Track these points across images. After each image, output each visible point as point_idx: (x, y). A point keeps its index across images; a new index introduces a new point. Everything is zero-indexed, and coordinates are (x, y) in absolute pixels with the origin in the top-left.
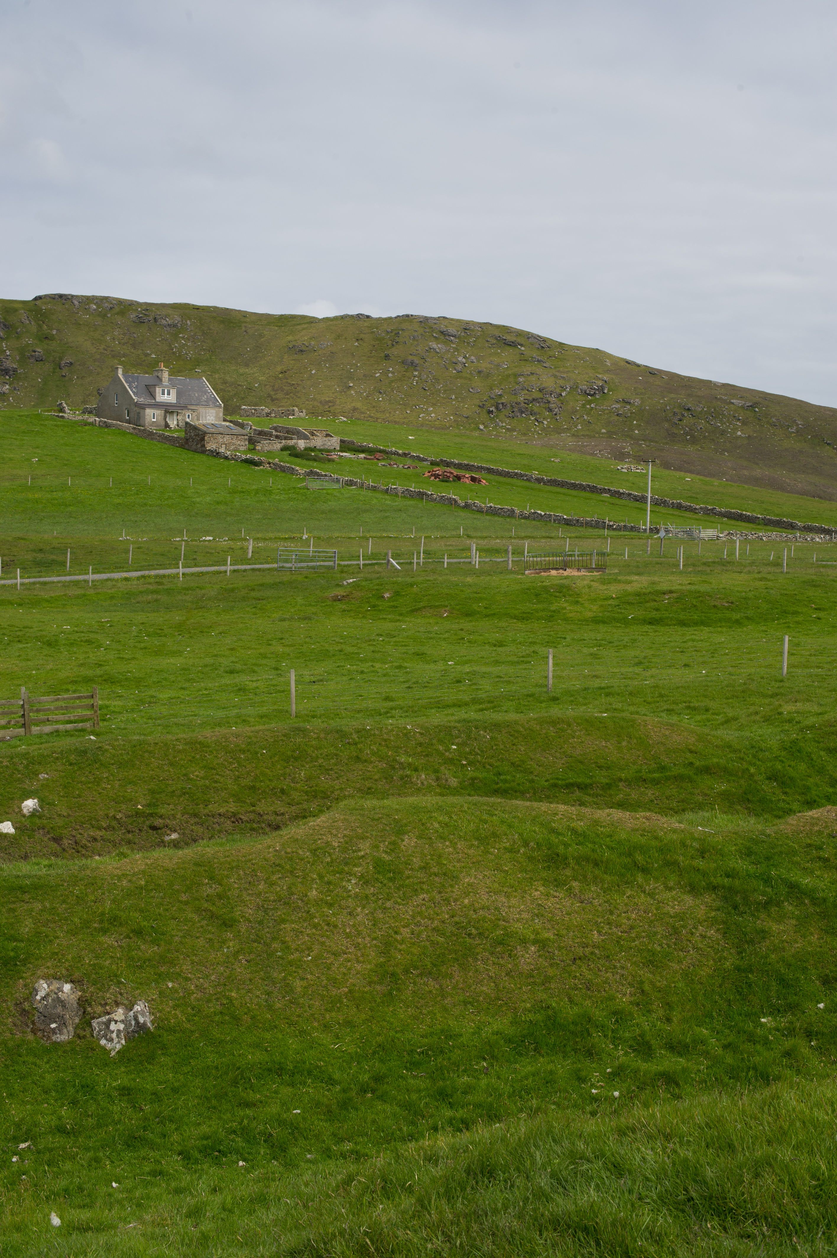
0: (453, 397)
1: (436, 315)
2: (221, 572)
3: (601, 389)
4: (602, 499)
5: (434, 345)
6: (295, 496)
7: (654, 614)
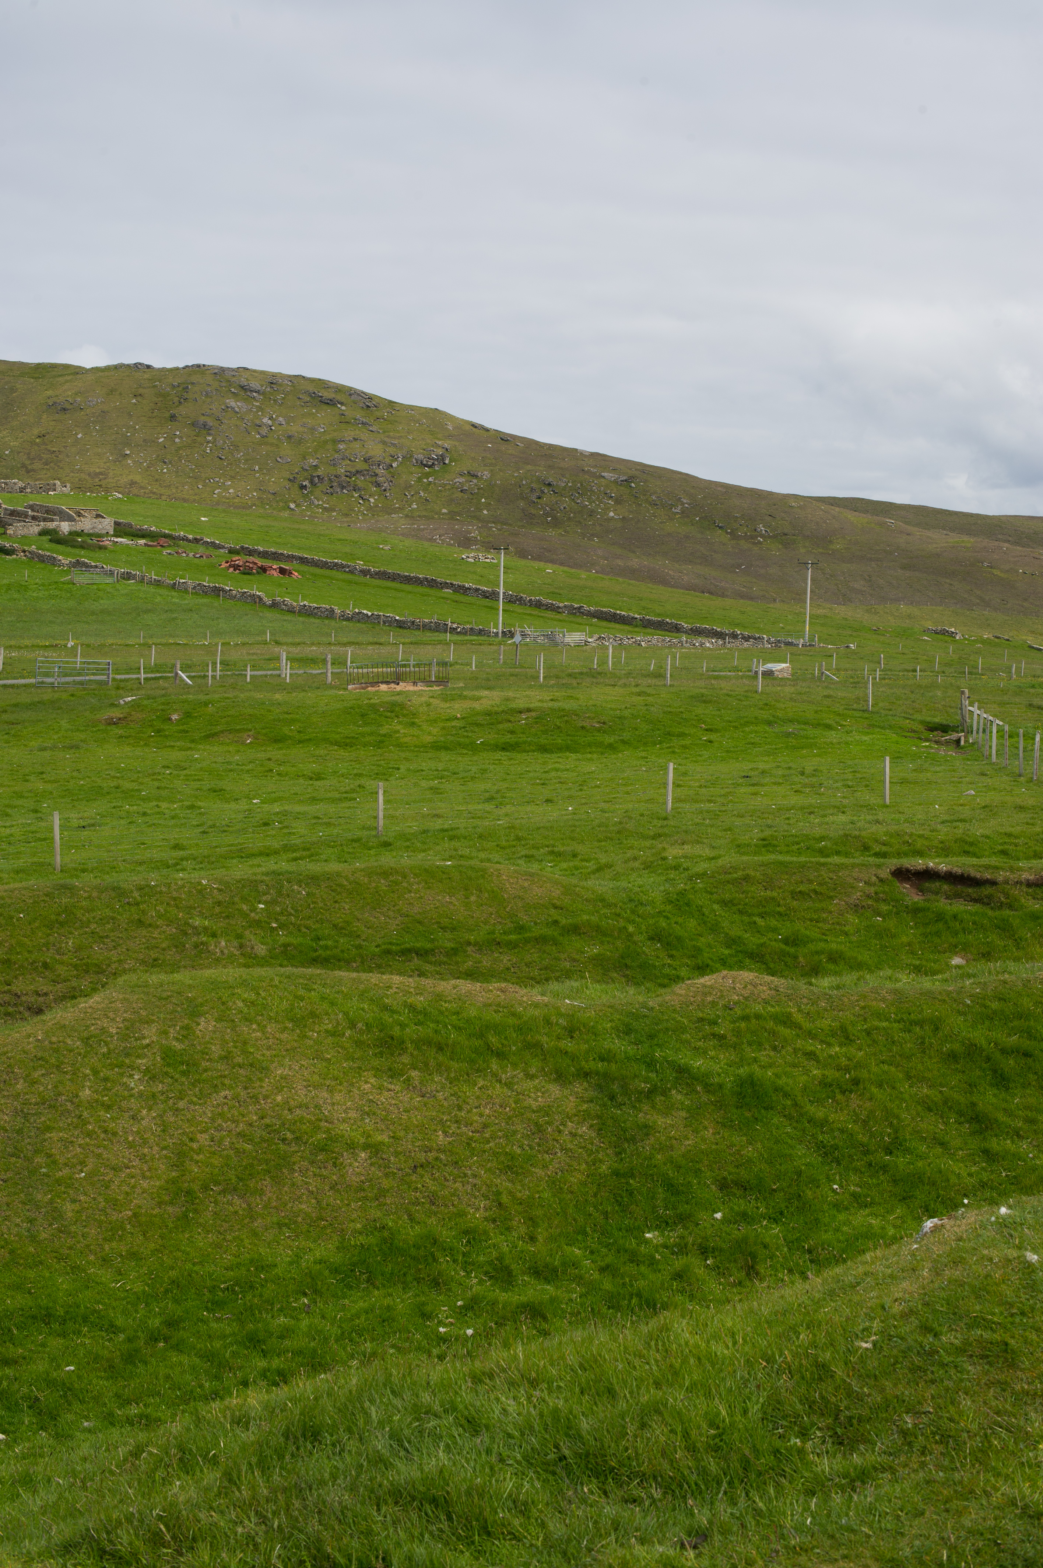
0: (257, 468)
1: (234, 366)
3: (442, 459)
4: (443, 595)
5: (232, 403)
6: (58, 593)
7: (509, 738)
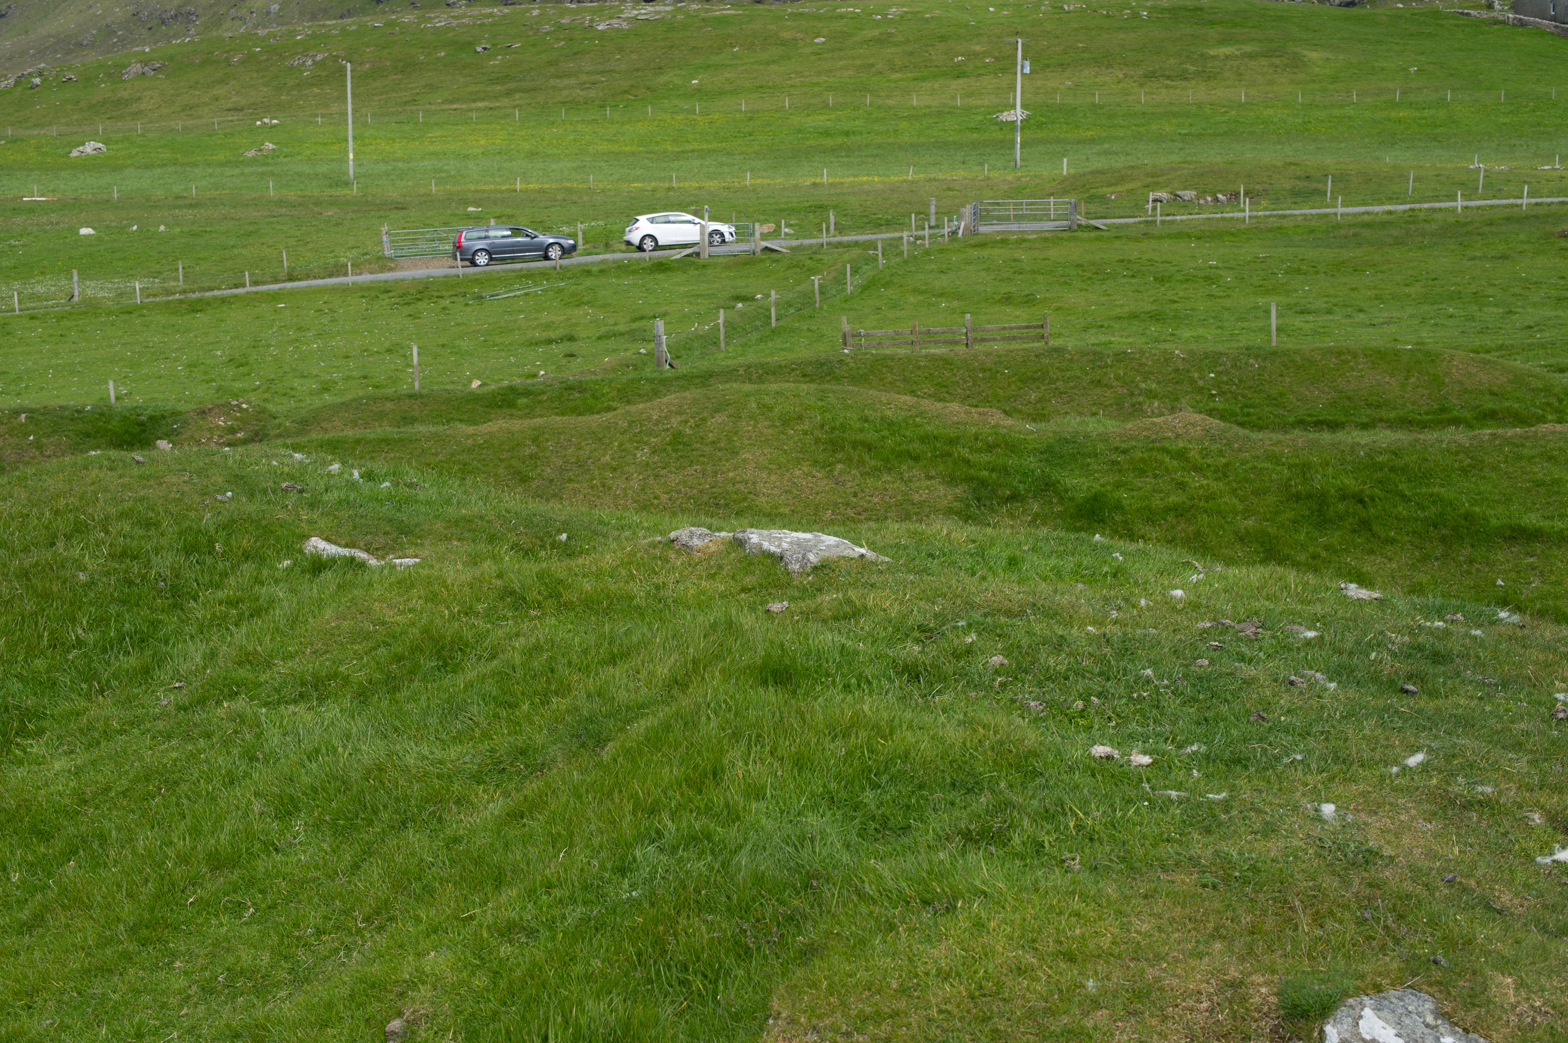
2: (1517, 206)
